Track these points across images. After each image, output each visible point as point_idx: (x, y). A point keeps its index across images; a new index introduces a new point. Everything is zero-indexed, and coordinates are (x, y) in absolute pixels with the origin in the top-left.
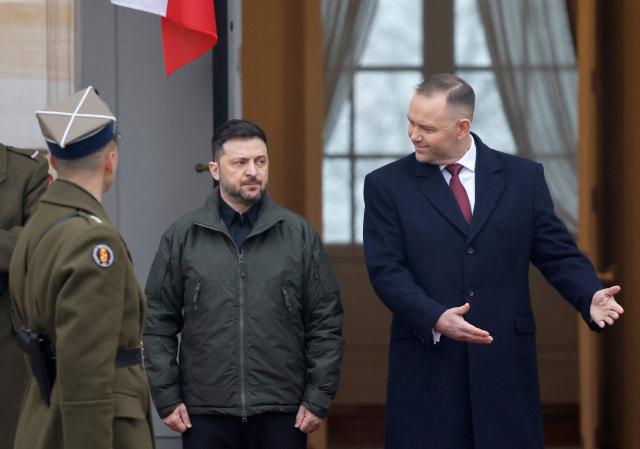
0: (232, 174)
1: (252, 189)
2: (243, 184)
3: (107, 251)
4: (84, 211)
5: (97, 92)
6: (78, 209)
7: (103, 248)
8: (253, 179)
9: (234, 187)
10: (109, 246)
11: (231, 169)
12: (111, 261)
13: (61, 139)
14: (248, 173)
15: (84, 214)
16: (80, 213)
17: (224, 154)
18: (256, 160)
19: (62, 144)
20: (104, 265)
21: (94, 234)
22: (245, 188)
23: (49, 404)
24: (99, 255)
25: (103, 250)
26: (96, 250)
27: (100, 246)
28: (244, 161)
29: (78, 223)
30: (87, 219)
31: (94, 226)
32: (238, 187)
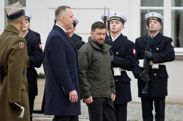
0: (97, 37)
1: (102, 41)
2: (99, 40)
3: (23, 44)
4: (16, 33)
5: (20, 3)
6: (15, 33)
7: (22, 43)
8: (102, 39)
9: (97, 40)
10: (23, 43)
11: (97, 36)
12: (23, 47)
13: (9, 13)
14: (101, 37)
15: (16, 34)
16: (15, 34)
17: (95, 31)
18: (104, 34)
19: (9, 15)
20: (22, 48)
21: (20, 39)
22: (99, 41)
23: (2, 84)
24: (21, 45)
25: (22, 44)
26: (20, 44)
27: (21, 43)
28: (101, 34)
29: (15, 36)
30: (18, 36)
31: (19, 37)
32: (98, 41)
